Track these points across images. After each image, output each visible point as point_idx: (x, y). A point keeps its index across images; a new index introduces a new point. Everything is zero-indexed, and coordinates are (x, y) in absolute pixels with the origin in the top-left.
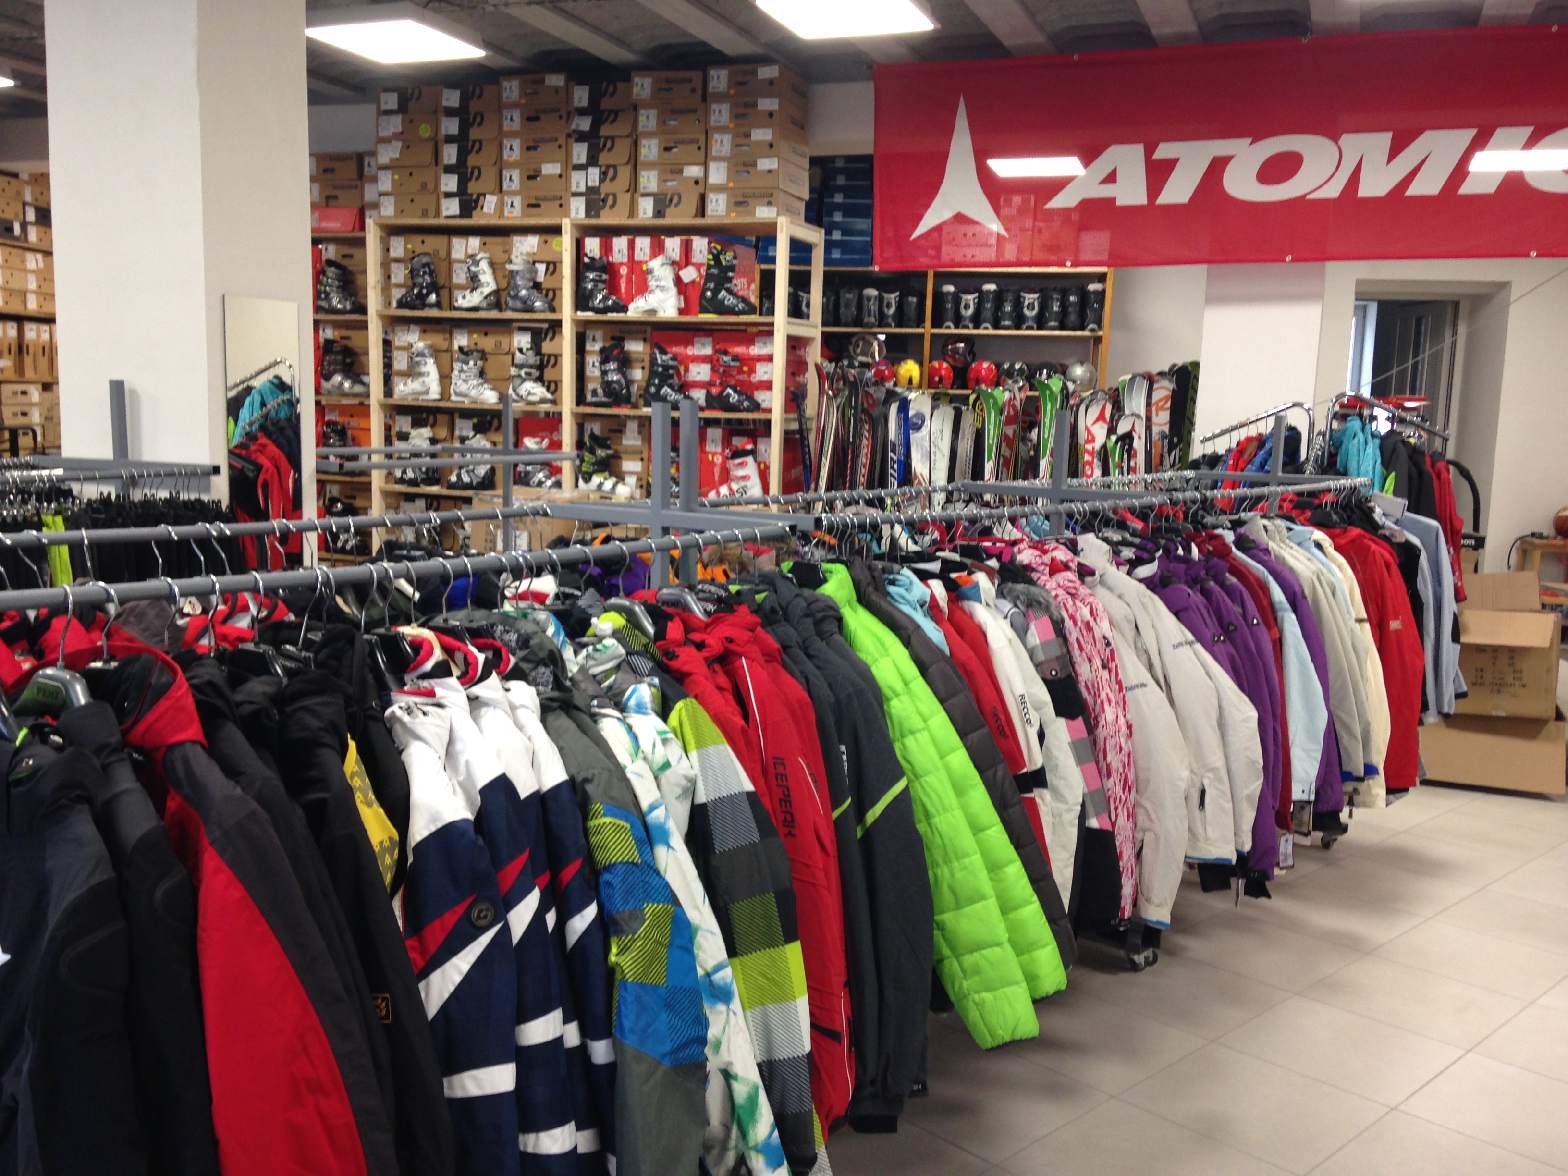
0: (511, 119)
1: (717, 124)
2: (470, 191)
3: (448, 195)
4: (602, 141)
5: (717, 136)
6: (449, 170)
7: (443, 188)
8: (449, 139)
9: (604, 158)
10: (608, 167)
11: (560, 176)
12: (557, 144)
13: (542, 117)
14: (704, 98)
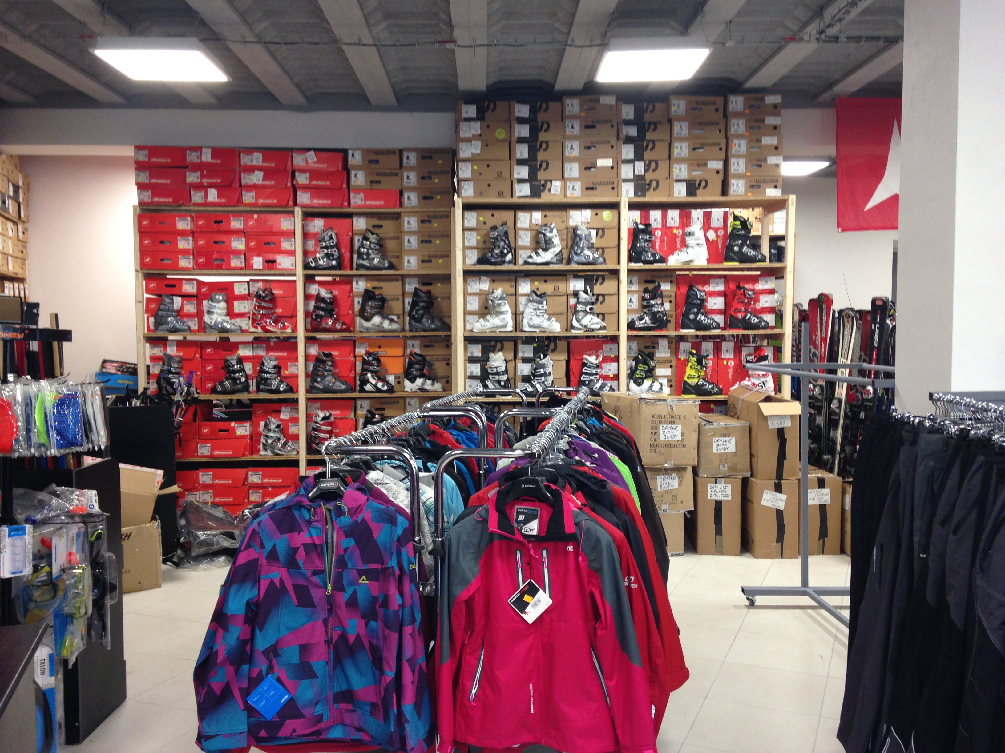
0: (572, 127)
1: (736, 133)
2: (539, 177)
3: (520, 181)
4: (645, 143)
5: (735, 141)
6: (521, 162)
7: (516, 176)
8: (521, 140)
9: (648, 155)
10: (650, 161)
11: (612, 168)
12: (610, 145)
13: (597, 126)
14: (725, 116)
